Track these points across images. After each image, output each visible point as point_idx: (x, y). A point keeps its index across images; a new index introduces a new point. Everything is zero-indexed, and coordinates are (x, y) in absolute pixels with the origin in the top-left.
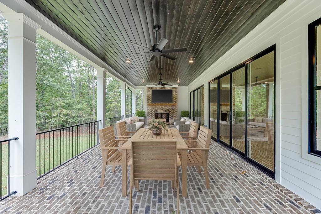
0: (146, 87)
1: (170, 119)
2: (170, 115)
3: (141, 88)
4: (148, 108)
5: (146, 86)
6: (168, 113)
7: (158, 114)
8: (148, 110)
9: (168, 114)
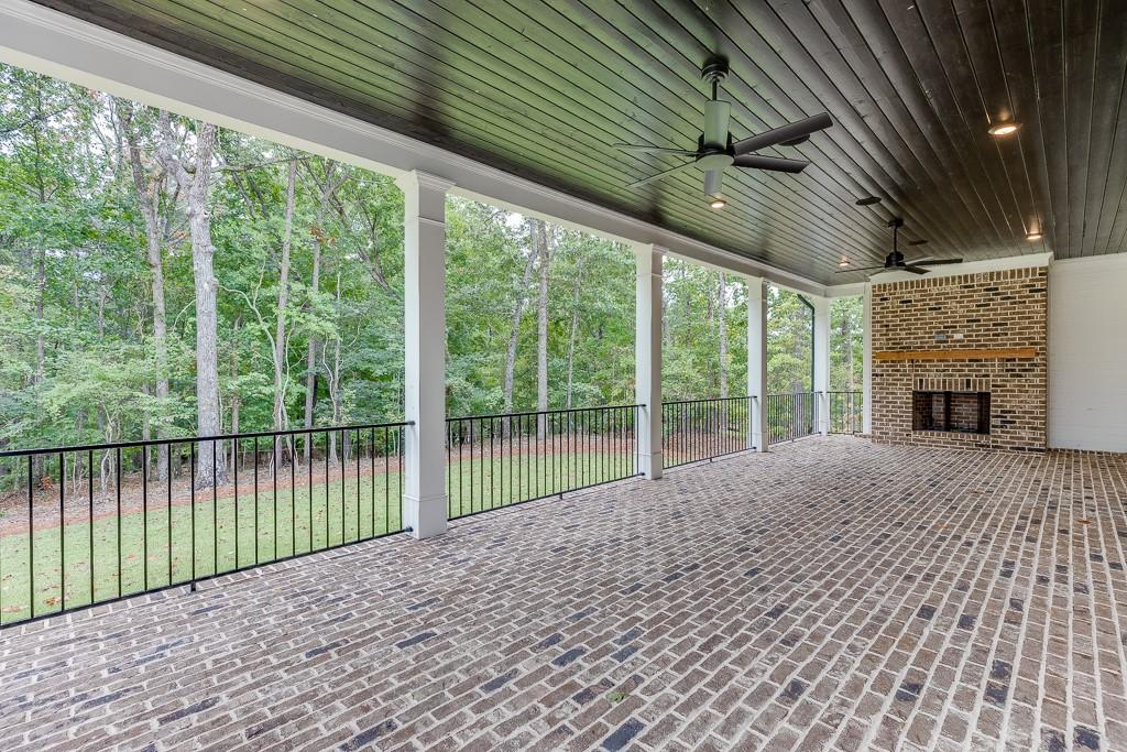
0: (869, 285)
1: (993, 421)
2: (996, 401)
3: (851, 293)
4: (878, 371)
5: (869, 280)
6: (988, 395)
7: (935, 398)
8: (878, 380)
9: (984, 398)
